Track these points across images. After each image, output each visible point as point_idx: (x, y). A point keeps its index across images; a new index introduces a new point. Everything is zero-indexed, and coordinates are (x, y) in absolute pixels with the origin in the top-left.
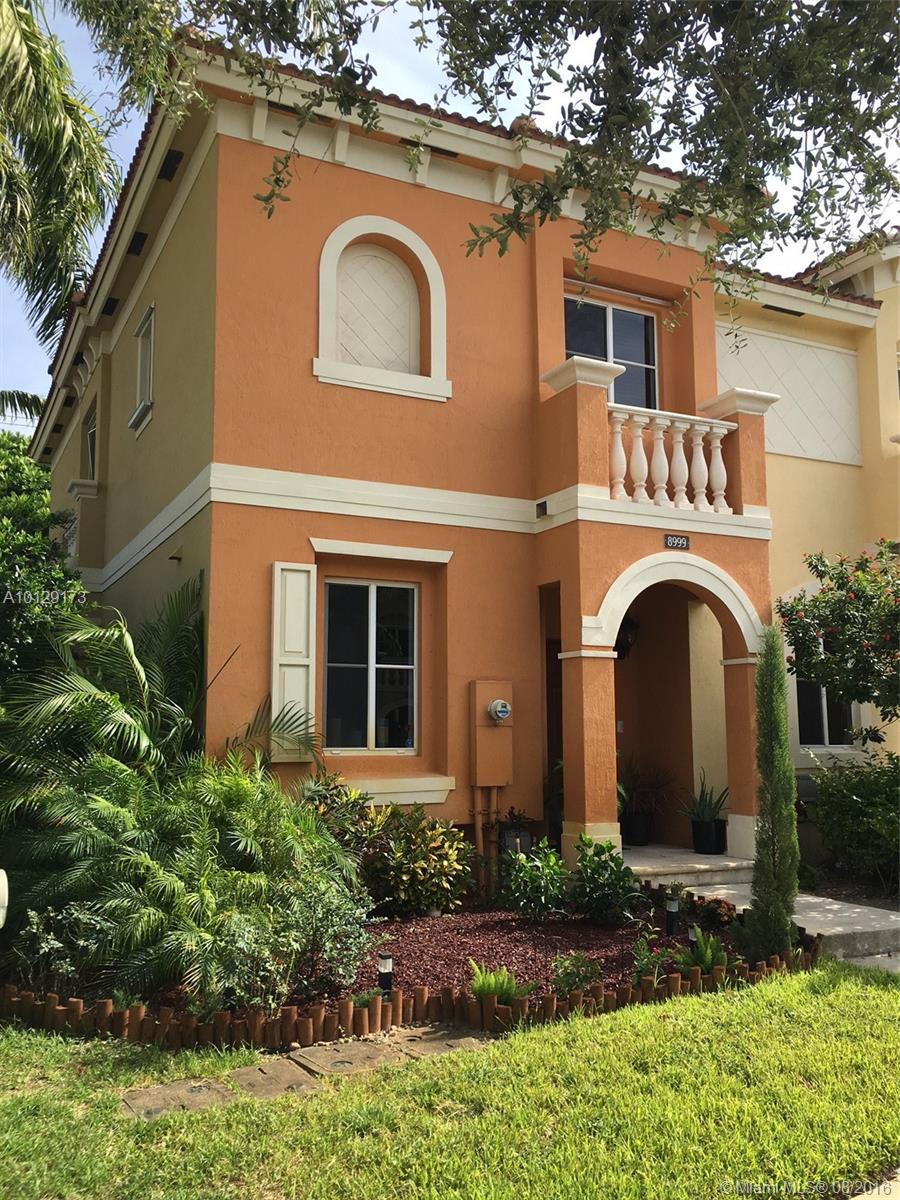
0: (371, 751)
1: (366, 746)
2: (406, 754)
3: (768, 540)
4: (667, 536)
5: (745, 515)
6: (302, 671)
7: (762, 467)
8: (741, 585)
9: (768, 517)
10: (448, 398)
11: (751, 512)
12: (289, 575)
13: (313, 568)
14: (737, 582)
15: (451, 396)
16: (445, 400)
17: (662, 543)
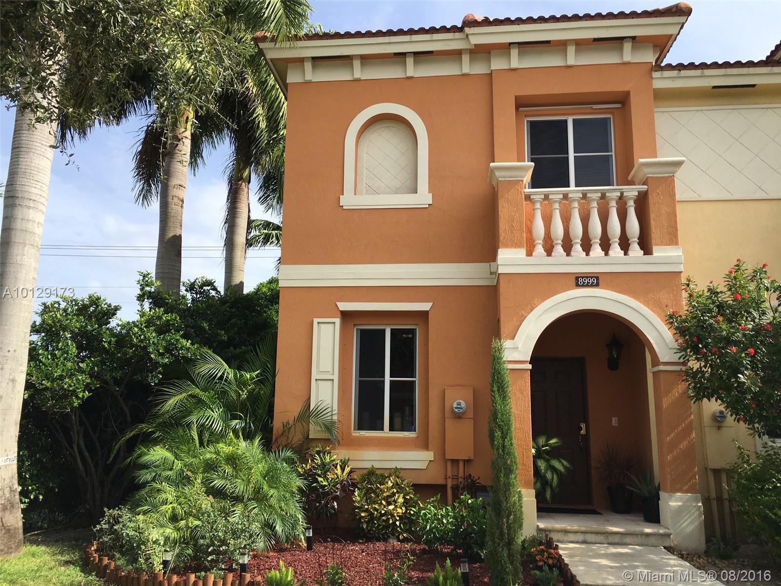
0: (386, 433)
1: (383, 430)
2: (410, 436)
3: (681, 272)
4: (577, 278)
5: (655, 254)
6: (330, 383)
7: (672, 216)
8: (652, 310)
9: (681, 254)
10: (429, 205)
11: (660, 252)
12: (322, 326)
13: (338, 321)
14: (648, 307)
15: (431, 203)
16: (427, 206)
17: (574, 284)
